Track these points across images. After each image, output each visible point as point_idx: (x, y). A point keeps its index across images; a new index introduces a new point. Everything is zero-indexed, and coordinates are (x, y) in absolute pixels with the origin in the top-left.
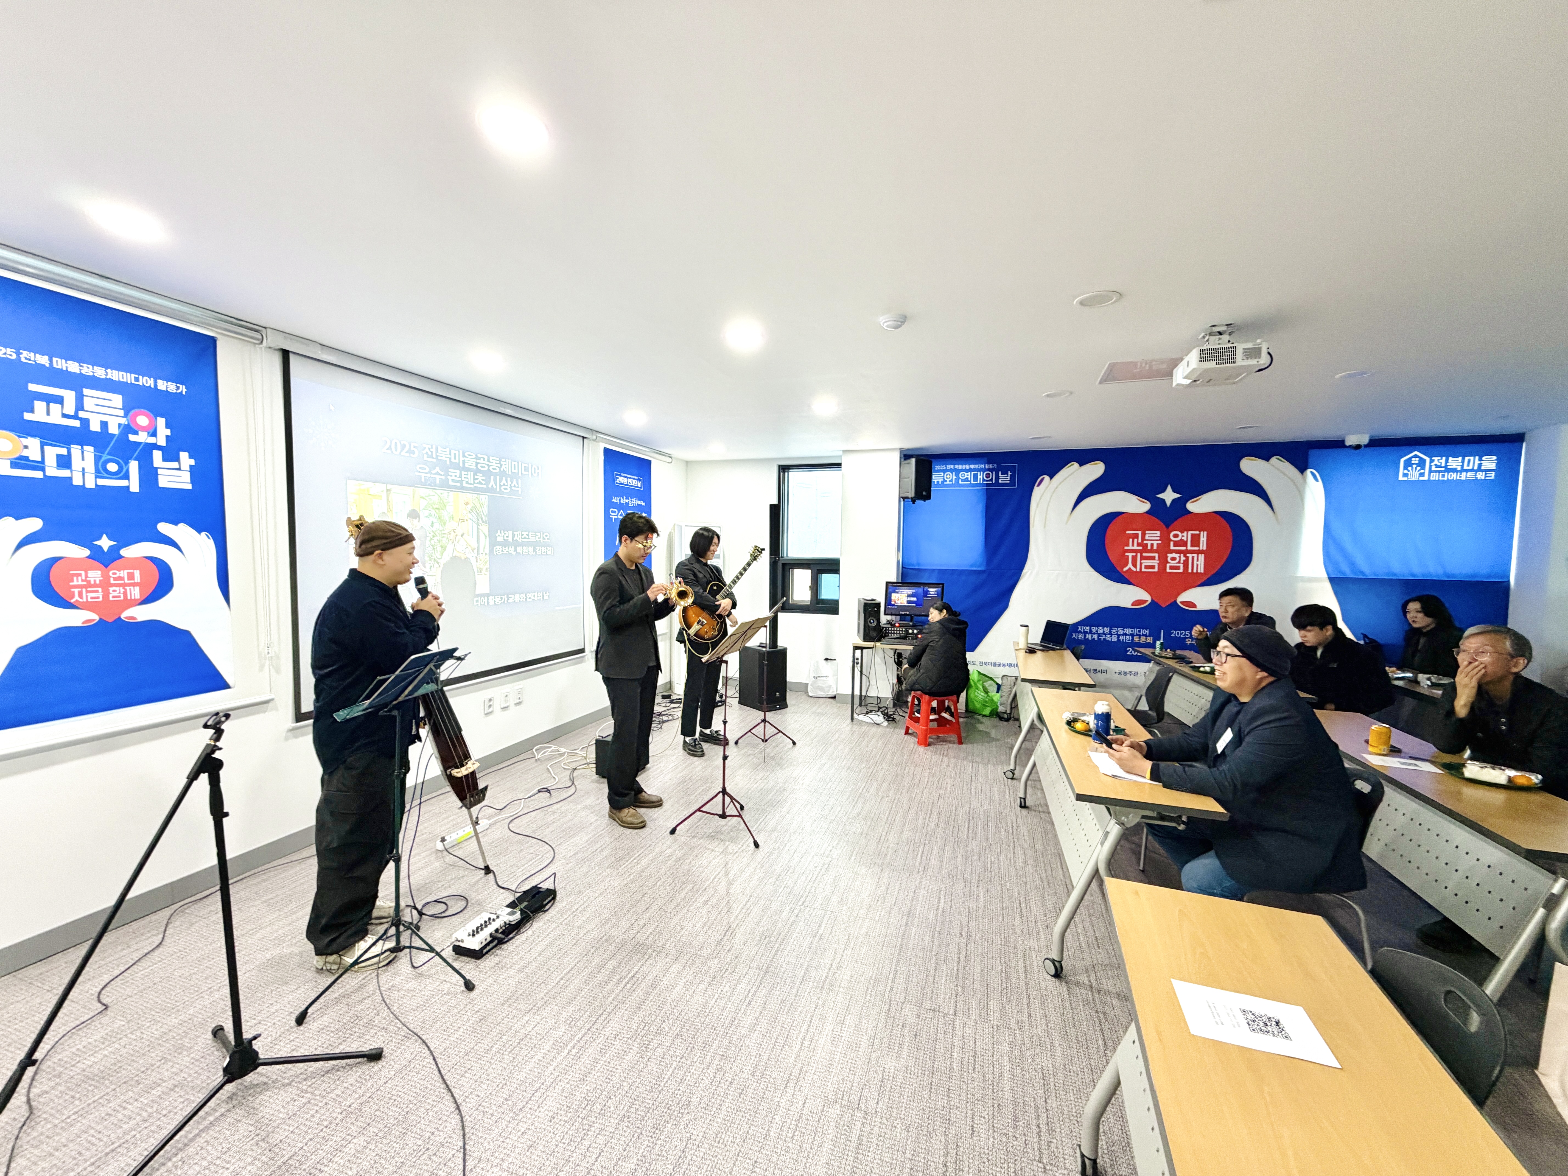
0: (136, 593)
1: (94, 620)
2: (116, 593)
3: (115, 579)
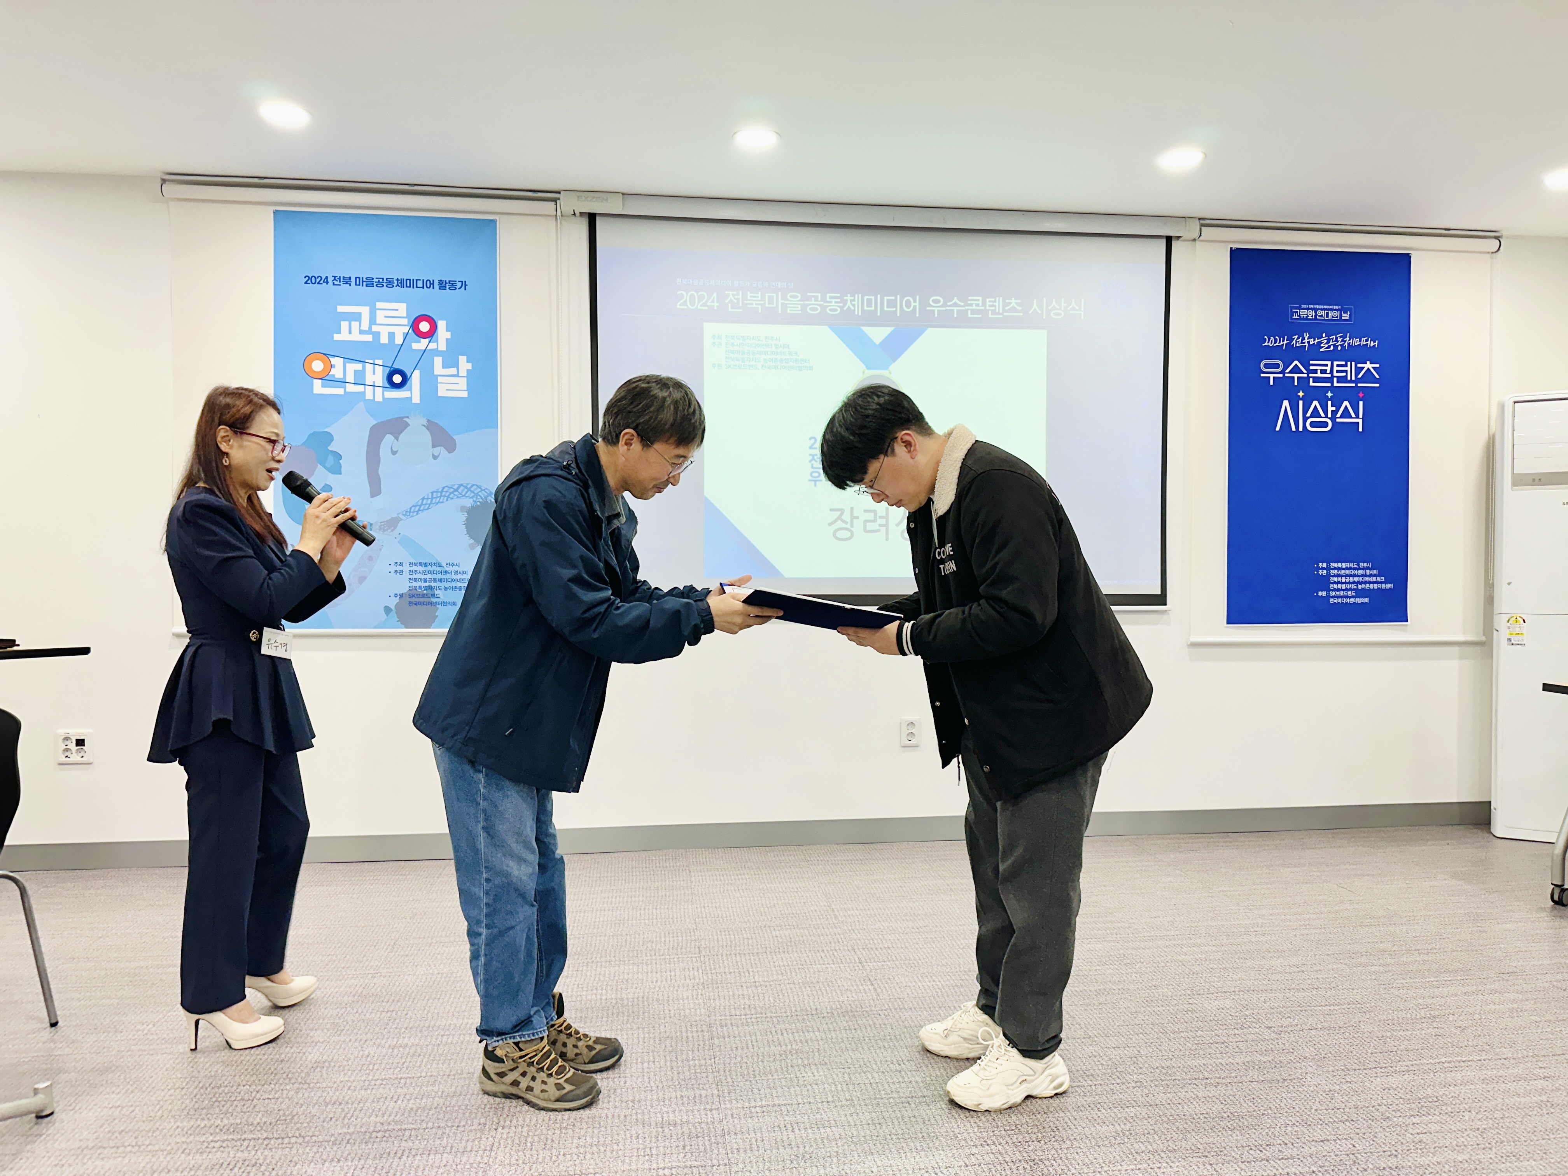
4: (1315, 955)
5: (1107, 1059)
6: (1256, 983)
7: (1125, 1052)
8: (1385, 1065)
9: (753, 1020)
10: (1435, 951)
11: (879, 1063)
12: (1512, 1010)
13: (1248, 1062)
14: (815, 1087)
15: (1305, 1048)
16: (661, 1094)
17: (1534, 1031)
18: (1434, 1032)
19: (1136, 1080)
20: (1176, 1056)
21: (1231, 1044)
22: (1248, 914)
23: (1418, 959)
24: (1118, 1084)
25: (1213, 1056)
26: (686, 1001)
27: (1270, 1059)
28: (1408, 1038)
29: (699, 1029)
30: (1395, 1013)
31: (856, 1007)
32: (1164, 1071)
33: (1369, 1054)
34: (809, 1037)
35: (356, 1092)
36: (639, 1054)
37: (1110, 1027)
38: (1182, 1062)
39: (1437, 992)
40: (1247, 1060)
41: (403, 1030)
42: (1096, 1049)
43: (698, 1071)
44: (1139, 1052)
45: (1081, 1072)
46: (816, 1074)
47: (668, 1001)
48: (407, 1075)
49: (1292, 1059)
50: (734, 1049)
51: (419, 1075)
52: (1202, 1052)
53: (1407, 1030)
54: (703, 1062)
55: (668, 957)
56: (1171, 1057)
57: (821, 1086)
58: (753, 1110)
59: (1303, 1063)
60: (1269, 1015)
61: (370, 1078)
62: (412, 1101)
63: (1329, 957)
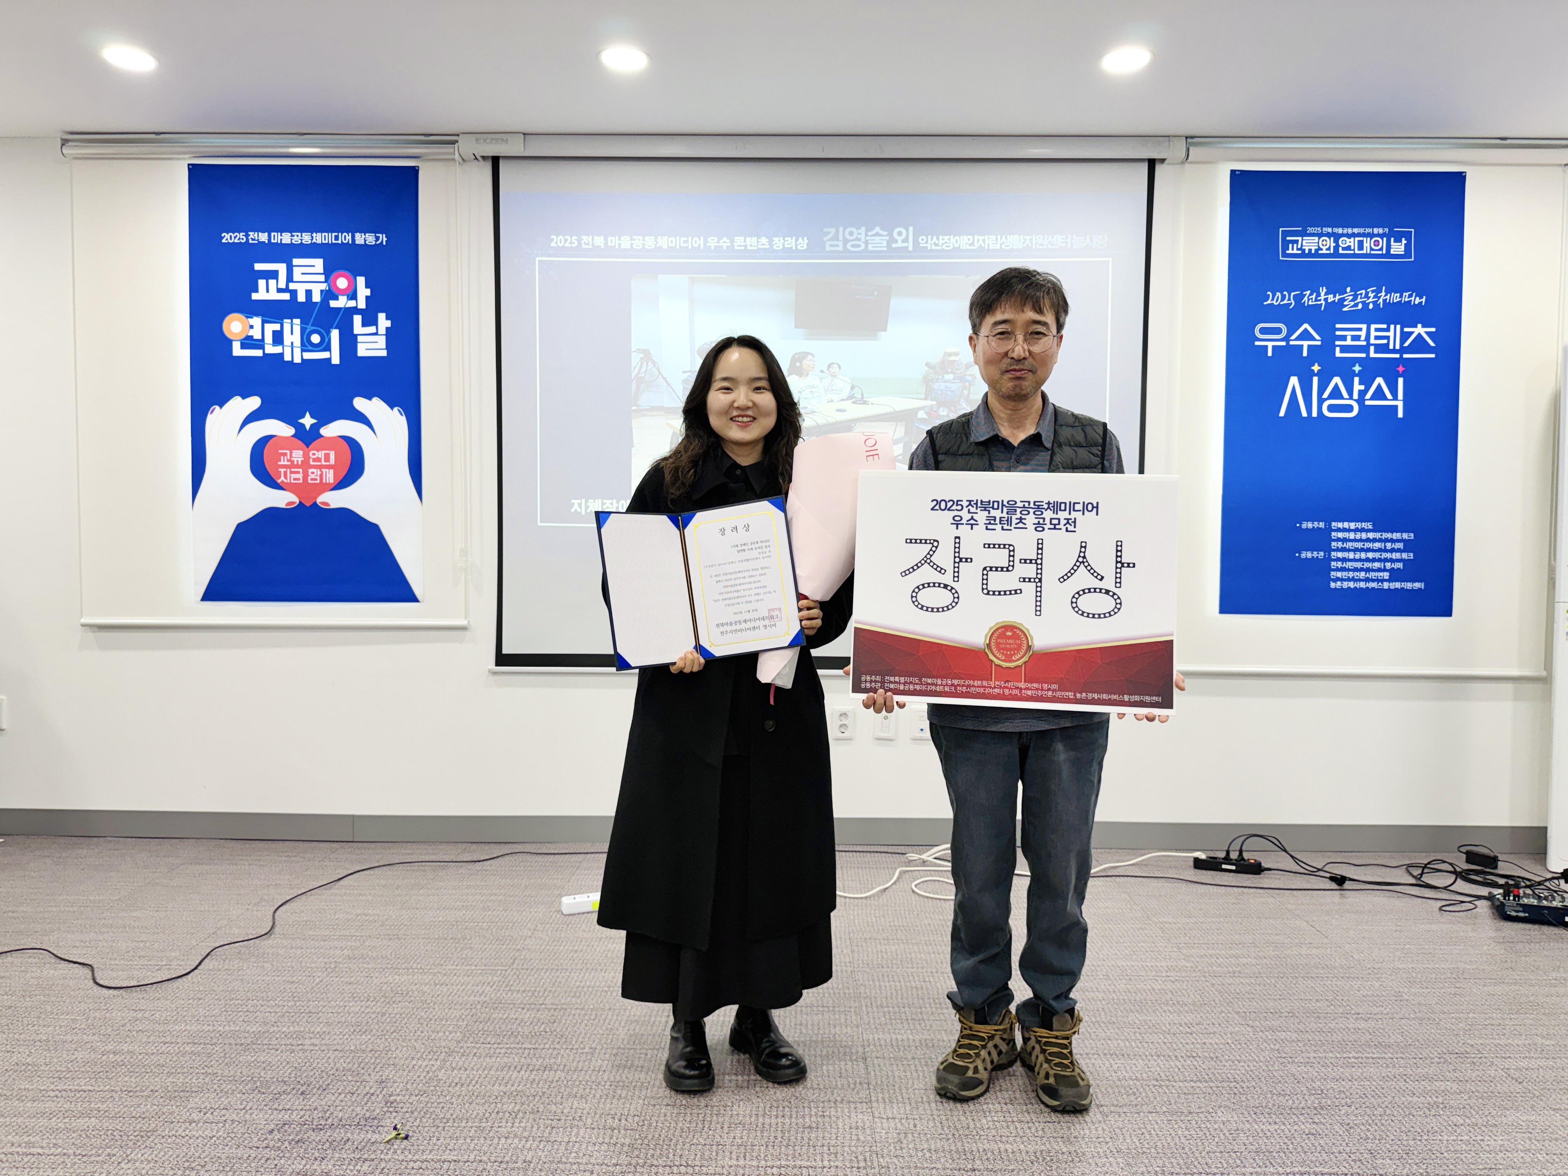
0: (330, 477)
1: (293, 503)
2: (314, 474)
3: (314, 460)
4: (1222, 1012)
5: (868, 1132)
6: (1122, 1044)
7: (899, 1125)
8: (1215, 1170)
9: (503, 1051)
10: (1380, 1016)
11: (597, 1116)
12: (1430, 1107)
13: (1041, 1152)
14: (503, 1140)
15: (1127, 1136)
16: (328, 1134)
17: (1446, 1137)
18: (1308, 1127)
19: (883, 1165)
20: (957, 1136)
21: (1037, 1124)
22: (1171, 954)
23: (1350, 1027)
24: (858, 1168)
25: (1004, 1139)
26: (449, 1023)
27: (1072, 1149)
28: (1269, 1134)
29: (435, 1057)
30: (1275, 1097)
31: (628, 1043)
32: (928, 1155)
33: (1204, 1153)
34: (545, 1077)
35: (22, 1104)
36: (345, 1083)
37: (904, 1091)
38: (959, 1144)
39: (1347, 1072)
40: (1043, 1147)
41: (134, 1033)
42: (865, 1118)
43: (391, 1109)
44: (915, 1126)
45: (825, 1148)
46: (516, 1124)
47: (431, 1020)
48: (90, 1088)
49: (1101, 1151)
50: (453, 1084)
51: (102, 1087)
52: (994, 1132)
53: (1275, 1123)
54: (407, 1097)
55: (473, 968)
56: (950, 1136)
57: (509, 1141)
58: (411, 1164)
59: (1111, 1159)
60: (1109, 1090)
61: (52, 1086)
62: (66, 1120)
63: (1236, 1016)
